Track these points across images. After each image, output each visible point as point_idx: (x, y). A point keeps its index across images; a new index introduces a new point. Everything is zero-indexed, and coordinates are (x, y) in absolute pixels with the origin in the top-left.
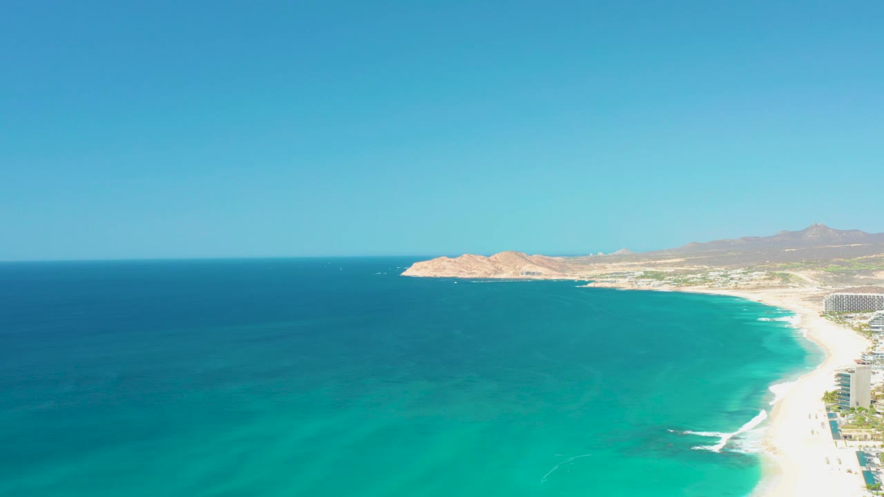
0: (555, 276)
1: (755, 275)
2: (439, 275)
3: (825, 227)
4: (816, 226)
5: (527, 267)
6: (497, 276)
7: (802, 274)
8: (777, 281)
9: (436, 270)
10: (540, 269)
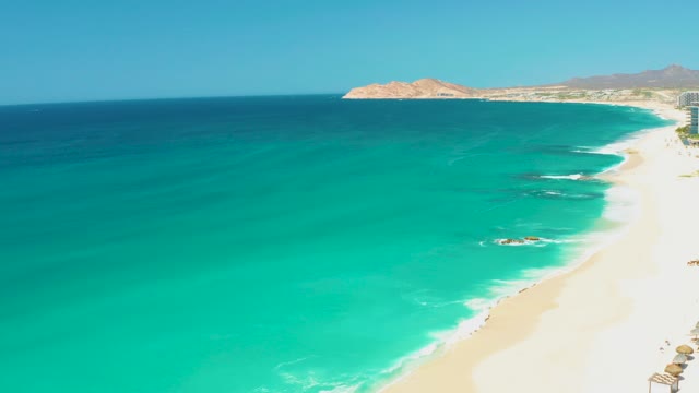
0: (464, 97)
1: (624, 92)
2: (372, 97)
3: (681, 68)
4: (674, 66)
5: (442, 90)
6: (418, 97)
7: (662, 93)
8: (641, 96)
9: (369, 94)
10: (452, 92)
